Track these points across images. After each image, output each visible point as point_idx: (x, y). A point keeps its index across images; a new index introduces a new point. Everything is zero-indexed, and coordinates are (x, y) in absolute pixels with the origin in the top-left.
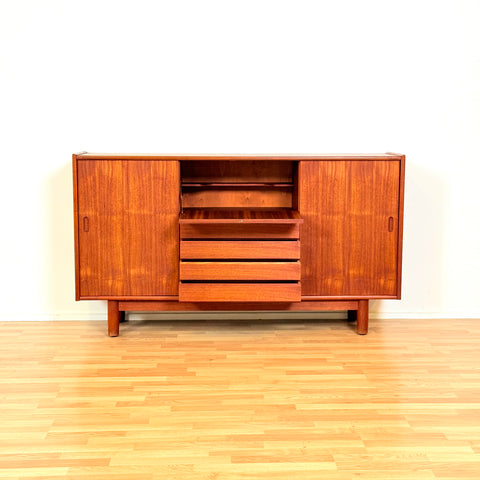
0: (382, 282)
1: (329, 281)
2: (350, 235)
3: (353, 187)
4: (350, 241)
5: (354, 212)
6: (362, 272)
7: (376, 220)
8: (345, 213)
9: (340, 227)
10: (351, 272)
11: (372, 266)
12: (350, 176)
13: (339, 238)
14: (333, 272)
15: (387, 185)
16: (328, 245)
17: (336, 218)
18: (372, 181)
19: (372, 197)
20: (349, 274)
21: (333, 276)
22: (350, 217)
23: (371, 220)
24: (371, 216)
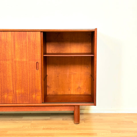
0: (34, 96)
1: (6, 96)
2: (16, 72)
3: (17, 46)
4: (16, 75)
5: (18, 59)
6: (23, 91)
7: (29, 64)
8: (12, 60)
9: (10, 67)
10: (17, 91)
11: (29, 88)
12: (14, 40)
13: (10, 73)
14: (8, 91)
15: (34, 45)
16: (4, 77)
17: (8, 62)
18: (26, 43)
19: (26, 51)
20: (16, 93)
21: (8, 93)
22: (15, 62)
23: (27, 64)
24: (26, 62)
